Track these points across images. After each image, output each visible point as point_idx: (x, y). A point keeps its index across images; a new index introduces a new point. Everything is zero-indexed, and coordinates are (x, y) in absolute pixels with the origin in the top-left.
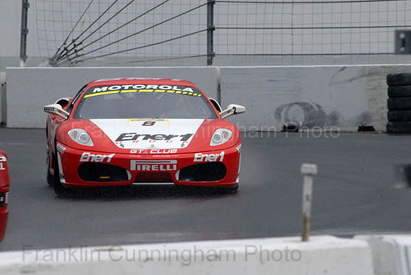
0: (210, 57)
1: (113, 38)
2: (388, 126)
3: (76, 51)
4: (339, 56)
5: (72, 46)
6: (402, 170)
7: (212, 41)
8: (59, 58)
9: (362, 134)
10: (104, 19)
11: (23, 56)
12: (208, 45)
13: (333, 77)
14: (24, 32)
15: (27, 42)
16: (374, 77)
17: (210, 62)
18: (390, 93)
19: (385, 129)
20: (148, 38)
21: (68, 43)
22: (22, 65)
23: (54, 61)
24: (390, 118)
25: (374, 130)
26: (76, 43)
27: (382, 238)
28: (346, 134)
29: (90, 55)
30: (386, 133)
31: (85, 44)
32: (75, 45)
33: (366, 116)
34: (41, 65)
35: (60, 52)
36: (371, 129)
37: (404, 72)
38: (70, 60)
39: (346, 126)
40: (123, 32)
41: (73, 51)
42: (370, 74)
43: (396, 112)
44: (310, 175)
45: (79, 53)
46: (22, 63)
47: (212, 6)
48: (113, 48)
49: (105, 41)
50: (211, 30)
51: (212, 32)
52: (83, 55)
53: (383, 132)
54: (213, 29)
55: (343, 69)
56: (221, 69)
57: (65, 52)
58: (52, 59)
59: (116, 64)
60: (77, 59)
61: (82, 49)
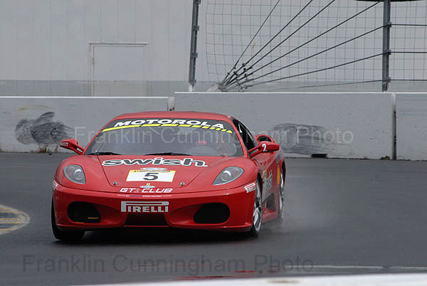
0: (386, 83)
1: (284, 61)
3: (246, 76)
5: (242, 70)
7: (388, 66)
8: (229, 83)
10: (275, 43)
11: (192, 80)
12: (383, 70)
14: (194, 56)
15: (196, 66)
17: (385, 88)
20: (321, 62)
21: (238, 68)
22: (191, 90)
23: (223, 86)
26: (246, 67)
31: (255, 68)
32: (245, 69)
34: (210, 89)
35: (229, 76)
38: (239, 84)
40: (294, 57)
41: (243, 76)
45: (249, 78)
46: (191, 88)
47: (389, 30)
48: (284, 73)
49: (276, 65)
50: (386, 54)
51: (388, 56)
52: (253, 79)
54: (389, 53)
56: (397, 95)
57: (235, 76)
58: (221, 84)
59: (287, 89)
60: (247, 84)
61: (252, 74)
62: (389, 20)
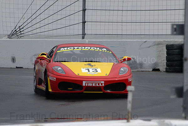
0: (84, 35)
1: (38, 25)
2: (166, 69)
4: (144, 36)
5: (19, 29)
6: (174, 90)
7: (84, 28)
8: (13, 35)
9: (154, 72)
10: (34, 17)
13: (141, 45)
16: (160, 46)
17: (83, 38)
18: (168, 53)
19: (165, 70)
20: (54, 26)
21: (17, 28)
23: (10, 36)
24: (167, 65)
25: (160, 71)
26: (21, 28)
27: (164, 121)
28: (146, 72)
29: (27, 33)
30: (165, 72)
31: (24, 28)
32: (20, 29)
33: (156, 64)
35: (13, 32)
36: (158, 70)
37: (174, 44)
38: (17, 36)
39: (147, 69)
40: (43, 23)
41: (19, 32)
42: (158, 44)
43: (169, 62)
44: (131, 91)
45: (22, 33)
47: (85, 11)
48: (38, 31)
49: (35, 27)
50: (84, 22)
51: (85, 24)
52: (24, 33)
53: (164, 71)
54: (85, 22)
55: (146, 42)
56: (89, 41)
57: (15, 32)
58: (9, 35)
59: (39, 38)
60: (21, 35)
61: (23, 31)
62: (85, 7)
